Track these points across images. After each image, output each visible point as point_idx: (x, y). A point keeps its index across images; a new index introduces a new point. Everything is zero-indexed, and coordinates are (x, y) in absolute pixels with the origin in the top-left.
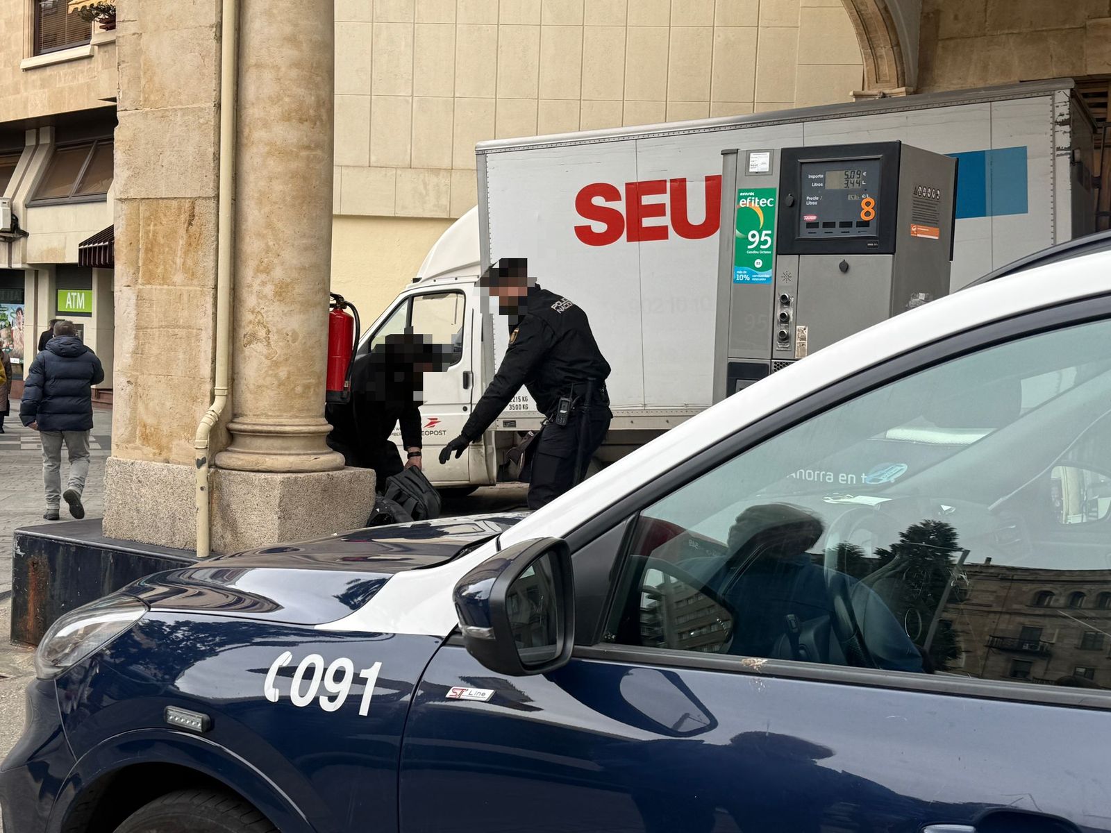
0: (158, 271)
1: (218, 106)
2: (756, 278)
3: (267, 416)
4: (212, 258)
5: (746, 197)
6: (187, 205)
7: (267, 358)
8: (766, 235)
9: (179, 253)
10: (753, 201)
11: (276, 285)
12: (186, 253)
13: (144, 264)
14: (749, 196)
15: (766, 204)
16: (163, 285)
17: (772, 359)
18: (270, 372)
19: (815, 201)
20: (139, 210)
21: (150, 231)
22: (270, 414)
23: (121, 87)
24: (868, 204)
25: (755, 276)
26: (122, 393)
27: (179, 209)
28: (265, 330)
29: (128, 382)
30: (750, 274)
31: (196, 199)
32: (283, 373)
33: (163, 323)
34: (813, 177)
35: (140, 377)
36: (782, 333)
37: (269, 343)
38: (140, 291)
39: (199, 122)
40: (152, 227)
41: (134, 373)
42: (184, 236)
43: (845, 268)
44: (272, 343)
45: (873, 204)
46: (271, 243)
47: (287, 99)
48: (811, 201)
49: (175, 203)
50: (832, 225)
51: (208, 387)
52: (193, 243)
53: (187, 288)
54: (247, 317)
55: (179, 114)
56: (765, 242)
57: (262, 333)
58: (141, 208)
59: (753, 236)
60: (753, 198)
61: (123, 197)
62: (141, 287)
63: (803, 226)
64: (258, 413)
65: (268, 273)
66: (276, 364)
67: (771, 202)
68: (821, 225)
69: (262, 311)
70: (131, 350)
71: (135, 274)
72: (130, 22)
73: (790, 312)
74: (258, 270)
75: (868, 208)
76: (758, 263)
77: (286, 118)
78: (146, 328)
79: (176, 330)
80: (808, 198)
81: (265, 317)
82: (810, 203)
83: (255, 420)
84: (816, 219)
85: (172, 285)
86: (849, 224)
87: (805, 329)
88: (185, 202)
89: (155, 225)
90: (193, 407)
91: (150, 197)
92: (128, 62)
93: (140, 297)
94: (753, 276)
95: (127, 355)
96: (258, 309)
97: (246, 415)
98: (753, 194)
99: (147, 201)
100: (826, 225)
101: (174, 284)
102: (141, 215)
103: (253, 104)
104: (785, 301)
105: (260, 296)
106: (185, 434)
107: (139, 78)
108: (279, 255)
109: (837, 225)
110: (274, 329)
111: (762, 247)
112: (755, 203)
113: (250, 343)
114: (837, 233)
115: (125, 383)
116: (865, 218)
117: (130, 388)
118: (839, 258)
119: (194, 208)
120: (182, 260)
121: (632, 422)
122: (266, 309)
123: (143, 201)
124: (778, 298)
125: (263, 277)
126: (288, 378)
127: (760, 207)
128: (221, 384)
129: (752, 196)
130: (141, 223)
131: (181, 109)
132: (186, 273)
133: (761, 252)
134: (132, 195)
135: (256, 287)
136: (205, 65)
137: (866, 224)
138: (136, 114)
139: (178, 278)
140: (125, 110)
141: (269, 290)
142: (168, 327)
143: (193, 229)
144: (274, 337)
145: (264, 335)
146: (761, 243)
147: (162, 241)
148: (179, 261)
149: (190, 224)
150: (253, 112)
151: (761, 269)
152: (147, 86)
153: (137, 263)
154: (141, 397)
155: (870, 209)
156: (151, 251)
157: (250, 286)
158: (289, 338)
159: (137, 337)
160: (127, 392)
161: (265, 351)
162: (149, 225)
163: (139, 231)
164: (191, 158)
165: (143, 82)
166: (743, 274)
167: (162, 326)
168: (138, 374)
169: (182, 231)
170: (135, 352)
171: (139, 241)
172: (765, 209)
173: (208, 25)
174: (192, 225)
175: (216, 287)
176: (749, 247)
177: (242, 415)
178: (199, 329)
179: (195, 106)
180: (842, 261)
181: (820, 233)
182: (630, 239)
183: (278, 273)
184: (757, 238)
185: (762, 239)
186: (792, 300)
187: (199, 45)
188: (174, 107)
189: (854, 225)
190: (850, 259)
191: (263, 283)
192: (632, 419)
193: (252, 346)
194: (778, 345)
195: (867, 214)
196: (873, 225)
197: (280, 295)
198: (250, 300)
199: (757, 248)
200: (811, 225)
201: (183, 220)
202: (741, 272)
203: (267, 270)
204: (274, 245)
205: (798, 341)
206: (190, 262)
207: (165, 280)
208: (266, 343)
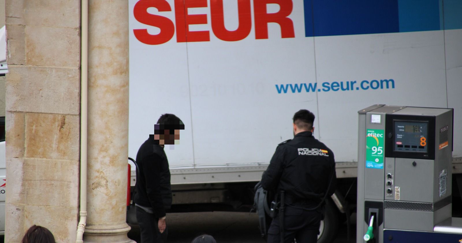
0: (40, 151)
1: (80, 68)
2: (376, 166)
3: (106, 225)
4: (78, 145)
5: (371, 133)
6: (60, 117)
7: (106, 195)
8: (380, 149)
9: (54, 142)
10: (374, 134)
11: (111, 157)
12: (59, 142)
13: (28, 146)
14: (372, 132)
15: (380, 136)
16: (43, 158)
17: (384, 200)
18: (108, 202)
19: (401, 136)
20: (24, 117)
21: (33, 129)
22: (108, 223)
23: (9, 51)
24: (423, 140)
25: (376, 165)
26: (12, 215)
27: (54, 119)
28: (105, 180)
29: (17, 209)
30: (373, 164)
31: (66, 115)
32: (114, 202)
33: (43, 178)
34: (400, 127)
35: (26, 206)
36: (389, 190)
37: (107, 187)
38: (25, 161)
39: (68, 76)
40: (34, 127)
41: (21, 204)
42: (58, 133)
43: (414, 164)
44: (109, 187)
45: (425, 139)
46: (108, 136)
47: (115, 64)
48: (399, 136)
49: (51, 116)
50: (408, 147)
51: (76, 212)
52: (63, 138)
53: (61, 160)
54: (94, 174)
55: (54, 71)
56: (380, 152)
57: (103, 182)
58: (26, 117)
59: (374, 149)
60: (374, 133)
61: (13, 110)
62: (26, 158)
63: (396, 146)
64: (102, 223)
65: (106, 152)
66: (111, 198)
67: (382, 136)
68: (404, 146)
69: (104, 171)
70: (19, 192)
71: (21, 151)
72: (16, 18)
73: (392, 181)
74: (101, 150)
75: (423, 141)
76: (377, 160)
77: (115, 73)
78: (31, 180)
79: (53, 182)
80: (398, 135)
81: (105, 174)
82: (399, 137)
83: (100, 227)
84: (402, 144)
85: (49, 158)
86: (416, 147)
87: (398, 188)
88: (58, 116)
89: (36, 126)
90: (66, 222)
91: (33, 111)
92: (15, 39)
93: (25, 165)
94: (375, 165)
95: (16, 195)
96: (101, 170)
97: (94, 225)
98: (373, 131)
99: (30, 114)
100: (406, 146)
101: (51, 158)
102: (26, 121)
103: (97, 66)
104: (389, 176)
105: (102, 163)
106: (60, 236)
107: (24, 48)
108: (112, 142)
109: (411, 147)
110: (109, 180)
111: (378, 153)
112: (375, 135)
113: (96, 187)
114: (411, 150)
115: (15, 210)
116: (422, 145)
117: (18, 212)
118: (412, 160)
119: (64, 119)
120: (57, 146)
121: (185, 178)
122: (106, 170)
123: (28, 113)
124: (386, 175)
125: (104, 154)
126: (116, 204)
127: (377, 137)
128: (83, 211)
129: (373, 132)
130: (26, 125)
131: (55, 68)
132: (60, 152)
133: (378, 156)
134: (19, 109)
135: (100, 159)
136: (72, 48)
137: (423, 147)
138: (22, 68)
139: (54, 155)
140: (13, 64)
141: (107, 160)
142: (47, 180)
143: (64, 130)
144: (109, 184)
145: (105, 183)
146: (378, 152)
147: (42, 135)
148: (54, 146)
149: (62, 127)
150: (97, 71)
151: (379, 163)
152: (29, 53)
153: (23, 145)
154: (27, 217)
155: (424, 142)
156: (34, 139)
157: (96, 159)
158: (117, 184)
159: (23, 185)
160: (16, 215)
161: (105, 191)
162: (32, 126)
163: (24, 129)
164: (62, 94)
165: (26, 51)
166: (371, 164)
167: (42, 180)
168: (25, 205)
169: (56, 130)
170: (22, 193)
171: (25, 134)
172: (379, 138)
173: (74, 28)
174: (63, 128)
175: (80, 161)
176: (373, 153)
177: (91, 225)
178: (69, 182)
179: (64, 67)
180: (413, 161)
181: (404, 150)
182: (179, 40)
183: (112, 151)
184: (376, 150)
185: (378, 150)
186: (393, 176)
187: (67, 37)
188: (51, 67)
189: (418, 147)
190: (417, 161)
191: (104, 157)
192: (184, 176)
193: (98, 189)
194: (387, 195)
195: (423, 143)
196: (426, 148)
197: (113, 162)
198: (97, 166)
199: (376, 154)
200: (399, 146)
201: (57, 125)
202: (369, 163)
203: (106, 150)
204: (110, 137)
205: (396, 193)
206: (62, 147)
207: (44, 155)
208: (105, 188)
